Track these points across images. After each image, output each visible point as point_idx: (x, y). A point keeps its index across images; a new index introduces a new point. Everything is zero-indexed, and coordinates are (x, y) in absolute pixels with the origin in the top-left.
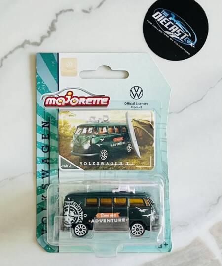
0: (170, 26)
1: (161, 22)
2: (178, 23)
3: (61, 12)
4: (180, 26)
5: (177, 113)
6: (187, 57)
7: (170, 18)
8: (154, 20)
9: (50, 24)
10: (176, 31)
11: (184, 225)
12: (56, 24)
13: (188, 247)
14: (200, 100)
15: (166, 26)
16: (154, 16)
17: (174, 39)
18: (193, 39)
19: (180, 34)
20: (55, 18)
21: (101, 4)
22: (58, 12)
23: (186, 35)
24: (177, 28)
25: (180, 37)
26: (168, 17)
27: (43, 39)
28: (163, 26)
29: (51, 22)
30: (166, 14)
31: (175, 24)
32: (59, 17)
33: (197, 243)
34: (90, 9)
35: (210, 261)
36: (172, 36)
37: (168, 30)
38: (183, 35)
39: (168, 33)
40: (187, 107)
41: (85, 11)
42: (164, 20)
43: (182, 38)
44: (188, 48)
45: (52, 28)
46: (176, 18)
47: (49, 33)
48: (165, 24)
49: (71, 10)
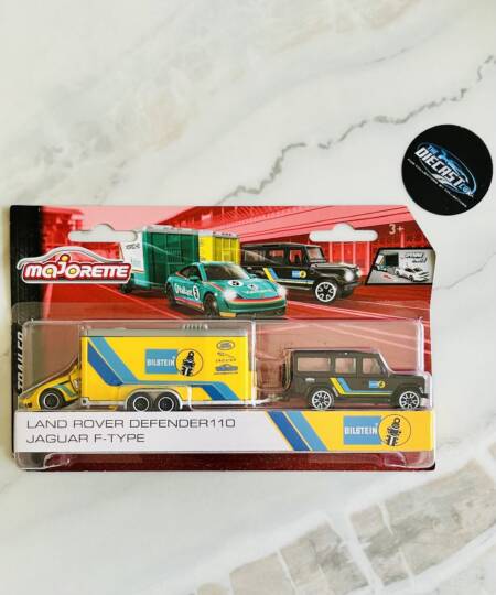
0: (440, 167)
1: (428, 162)
2: (450, 163)
3: (289, 147)
4: (453, 167)
5: (448, 288)
6: (462, 210)
7: (440, 157)
8: (417, 160)
9: (273, 164)
10: (447, 174)
11: (454, 442)
12: (282, 164)
13: (459, 472)
14: (480, 270)
15: (434, 167)
16: (417, 153)
17: (445, 186)
18: (470, 185)
19: (453, 178)
20: (280, 155)
21: (344, 137)
22: (285, 147)
23: (461, 180)
24: (449, 170)
25: (453, 182)
26: (437, 155)
27: (264, 183)
28: (430, 168)
29: (274, 160)
30: (435, 151)
31: (446, 164)
32: (287, 154)
33: (472, 466)
34: (329, 143)
35: (488, 492)
36: (442, 182)
37: (436, 173)
38: (457, 179)
39: (436, 176)
40: (460, 280)
41: (322, 146)
42: (431, 159)
43: (456, 184)
44: (464, 197)
45: (277, 169)
46: (449, 157)
47: (272, 176)
48: (432, 164)
49: (303, 145)
